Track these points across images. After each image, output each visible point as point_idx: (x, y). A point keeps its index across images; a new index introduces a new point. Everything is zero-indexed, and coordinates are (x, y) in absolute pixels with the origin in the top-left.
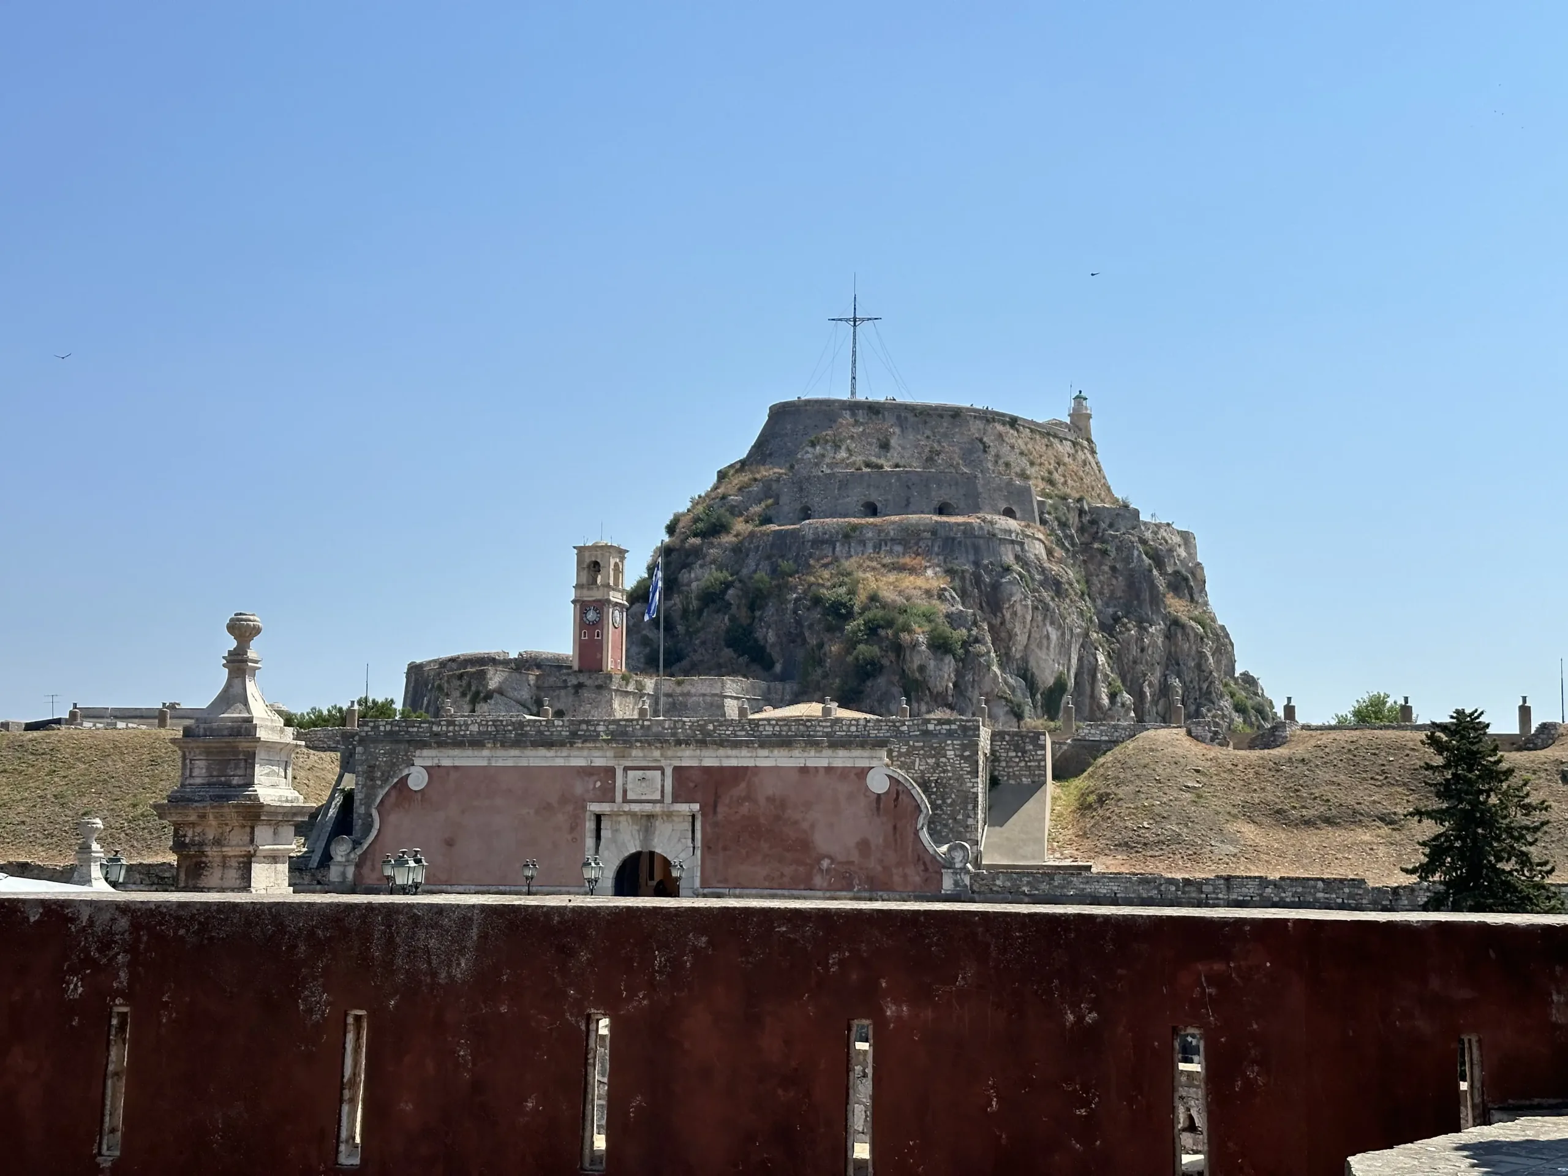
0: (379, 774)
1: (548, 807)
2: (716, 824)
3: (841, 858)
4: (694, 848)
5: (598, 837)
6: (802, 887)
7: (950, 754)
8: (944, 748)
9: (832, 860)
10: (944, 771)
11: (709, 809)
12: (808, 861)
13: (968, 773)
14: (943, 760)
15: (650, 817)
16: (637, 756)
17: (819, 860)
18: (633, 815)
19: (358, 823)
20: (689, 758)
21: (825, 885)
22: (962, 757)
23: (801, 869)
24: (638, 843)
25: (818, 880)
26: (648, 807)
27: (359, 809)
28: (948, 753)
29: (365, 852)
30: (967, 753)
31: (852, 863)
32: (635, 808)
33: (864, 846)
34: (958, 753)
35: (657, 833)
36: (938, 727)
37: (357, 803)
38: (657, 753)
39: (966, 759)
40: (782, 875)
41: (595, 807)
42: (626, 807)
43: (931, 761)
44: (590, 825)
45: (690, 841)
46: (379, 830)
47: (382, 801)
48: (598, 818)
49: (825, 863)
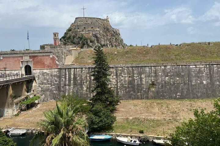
1: (16, 61)
2: (34, 62)
3: (48, 65)
5: (22, 64)
6: (44, 68)
7: (60, 53)
11: (33, 60)
15: (27, 61)
16: (25, 55)
20: (31, 55)
23: (44, 66)
24: (27, 64)
32: (26, 60)
33: (50, 63)
38: (27, 54)
40: (42, 67)
41: (21, 60)
42: (24, 60)
44: (21, 62)
45: (32, 64)
49: (46, 65)
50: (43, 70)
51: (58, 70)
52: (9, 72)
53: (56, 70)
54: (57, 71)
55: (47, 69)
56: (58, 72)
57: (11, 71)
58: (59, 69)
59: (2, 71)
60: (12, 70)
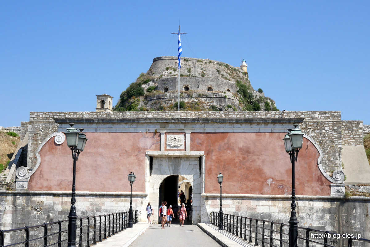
0: (39, 138)
1: (126, 152)
2: (212, 162)
3: (278, 178)
4: (201, 173)
5: (151, 168)
6: (258, 192)
7: (327, 128)
8: (324, 126)
9: (273, 179)
10: (324, 137)
11: (209, 153)
12: (260, 180)
13: (336, 138)
14: (324, 131)
15: (177, 158)
16: (172, 127)
17: (266, 180)
18: (169, 157)
19: (29, 161)
20: (198, 128)
21: (270, 191)
22: (333, 130)
23: (257, 184)
24: (171, 171)
25: (266, 189)
26: (177, 153)
27: (30, 155)
28: (326, 128)
29: (33, 175)
30: (336, 128)
31: (284, 181)
32: (171, 153)
33: (290, 172)
34: (331, 127)
35: (181, 166)
36: (320, 116)
37: (29, 152)
38: (182, 126)
39: (335, 130)
40: (247, 187)
41: (150, 152)
42: (166, 153)
43: (318, 131)
44: (148, 162)
45: (198, 170)
46: (40, 164)
47: (42, 149)
48: (151, 158)
49: (269, 181)
50: (254, 203)
51: (327, 205)
52: (88, 204)
53: (319, 205)
54: (324, 211)
55: (274, 199)
56: (327, 216)
57: (97, 200)
58: (332, 200)
59: (54, 195)
60: (103, 196)
